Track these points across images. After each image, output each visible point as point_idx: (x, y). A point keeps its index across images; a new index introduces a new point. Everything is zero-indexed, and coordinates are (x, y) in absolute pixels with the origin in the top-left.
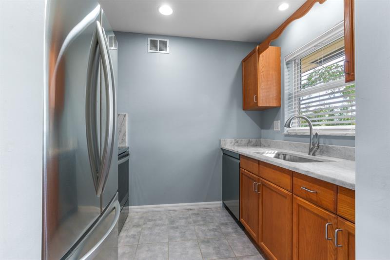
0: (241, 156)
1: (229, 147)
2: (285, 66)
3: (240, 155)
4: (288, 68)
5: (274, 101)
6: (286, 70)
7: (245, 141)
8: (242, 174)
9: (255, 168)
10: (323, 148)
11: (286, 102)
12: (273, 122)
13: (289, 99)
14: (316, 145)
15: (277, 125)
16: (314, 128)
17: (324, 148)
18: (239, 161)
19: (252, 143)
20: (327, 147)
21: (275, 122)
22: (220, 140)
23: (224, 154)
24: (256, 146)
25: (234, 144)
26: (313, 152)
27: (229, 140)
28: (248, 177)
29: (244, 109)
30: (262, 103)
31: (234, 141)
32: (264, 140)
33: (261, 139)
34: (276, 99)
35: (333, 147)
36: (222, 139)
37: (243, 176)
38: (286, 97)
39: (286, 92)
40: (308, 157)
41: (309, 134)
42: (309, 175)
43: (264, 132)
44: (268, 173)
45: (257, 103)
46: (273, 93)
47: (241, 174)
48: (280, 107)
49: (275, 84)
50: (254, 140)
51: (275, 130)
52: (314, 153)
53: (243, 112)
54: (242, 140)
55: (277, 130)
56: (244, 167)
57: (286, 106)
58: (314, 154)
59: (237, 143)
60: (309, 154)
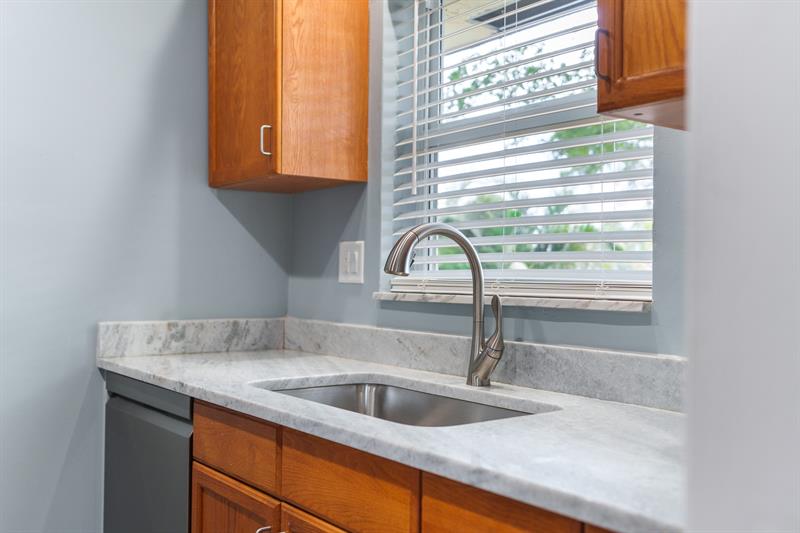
0: (196, 406)
1: (140, 361)
2: (387, 16)
3: (193, 399)
4: (395, 23)
5: (344, 157)
6: (388, 31)
7: (215, 329)
8: (202, 489)
9: (259, 459)
10: (513, 357)
11: (388, 164)
12: (338, 245)
13: (400, 152)
14: (494, 344)
15: (353, 260)
16: (485, 274)
17: (519, 356)
18: (184, 431)
19: (249, 340)
20: (529, 352)
21: (344, 246)
22: (95, 331)
23: (113, 395)
24: (266, 348)
25: (166, 345)
26: (481, 374)
27: (138, 329)
28: (230, 503)
29: (215, 182)
30: (290, 164)
31: (163, 332)
32: (297, 320)
33: (288, 320)
34: (350, 150)
35: (548, 350)
36: (102, 324)
37: (208, 498)
38: (388, 143)
39: (389, 123)
40: (463, 391)
41: (469, 300)
42: (485, 486)
43: (298, 285)
44: (321, 483)
45: (272, 159)
46: (339, 124)
47: (196, 492)
48: (364, 184)
49: (345, 85)
50: (255, 325)
51: (342, 279)
52: (486, 376)
53: (208, 195)
54: (202, 326)
55: (351, 279)
56: (212, 456)
57: (387, 181)
58: (485, 383)
59: (181, 341)
60: (470, 382)
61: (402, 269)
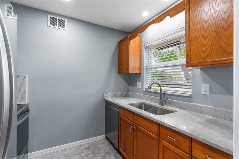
0: (120, 107)
1: (110, 99)
2: (144, 49)
4: (145, 50)
5: (138, 70)
6: (145, 52)
7: (119, 94)
8: (121, 119)
9: (131, 117)
10: (167, 101)
11: (144, 71)
13: (146, 69)
14: (164, 99)
15: (139, 84)
16: (162, 88)
17: (168, 101)
18: (118, 110)
19: (124, 95)
20: (169, 101)
21: (138, 82)
22: (104, 94)
23: (106, 103)
24: (126, 96)
25: (113, 96)
26: (162, 104)
27: (109, 94)
28: (125, 122)
29: (119, 73)
30: (131, 72)
31: (113, 94)
32: (130, 93)
33: (129, 92)
34: (139, 69)
35: (173, 101)
36: (105, 93)
37: (121, 120)
38: (145, 68)
39: (145, 65)
40: (159, 106)
41: (160, 92)
42: (173, 128)
43: (130, 87)
44: (140, 121)
45: (128, 71)
46: (137, 65)
47: (120, 119)
48: (140, 74)
49: (138, 60)
50: (125, 93)
51: (137, 87)
53: (118, 75)
54: (117, 93)
55: (139, 87)
56: (122, 115)
57: (144, 73)
58: (162, 105)
59: (115, 96)
60: (160, 105)
61: (150, 89)
